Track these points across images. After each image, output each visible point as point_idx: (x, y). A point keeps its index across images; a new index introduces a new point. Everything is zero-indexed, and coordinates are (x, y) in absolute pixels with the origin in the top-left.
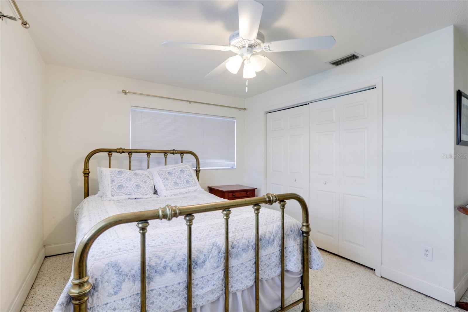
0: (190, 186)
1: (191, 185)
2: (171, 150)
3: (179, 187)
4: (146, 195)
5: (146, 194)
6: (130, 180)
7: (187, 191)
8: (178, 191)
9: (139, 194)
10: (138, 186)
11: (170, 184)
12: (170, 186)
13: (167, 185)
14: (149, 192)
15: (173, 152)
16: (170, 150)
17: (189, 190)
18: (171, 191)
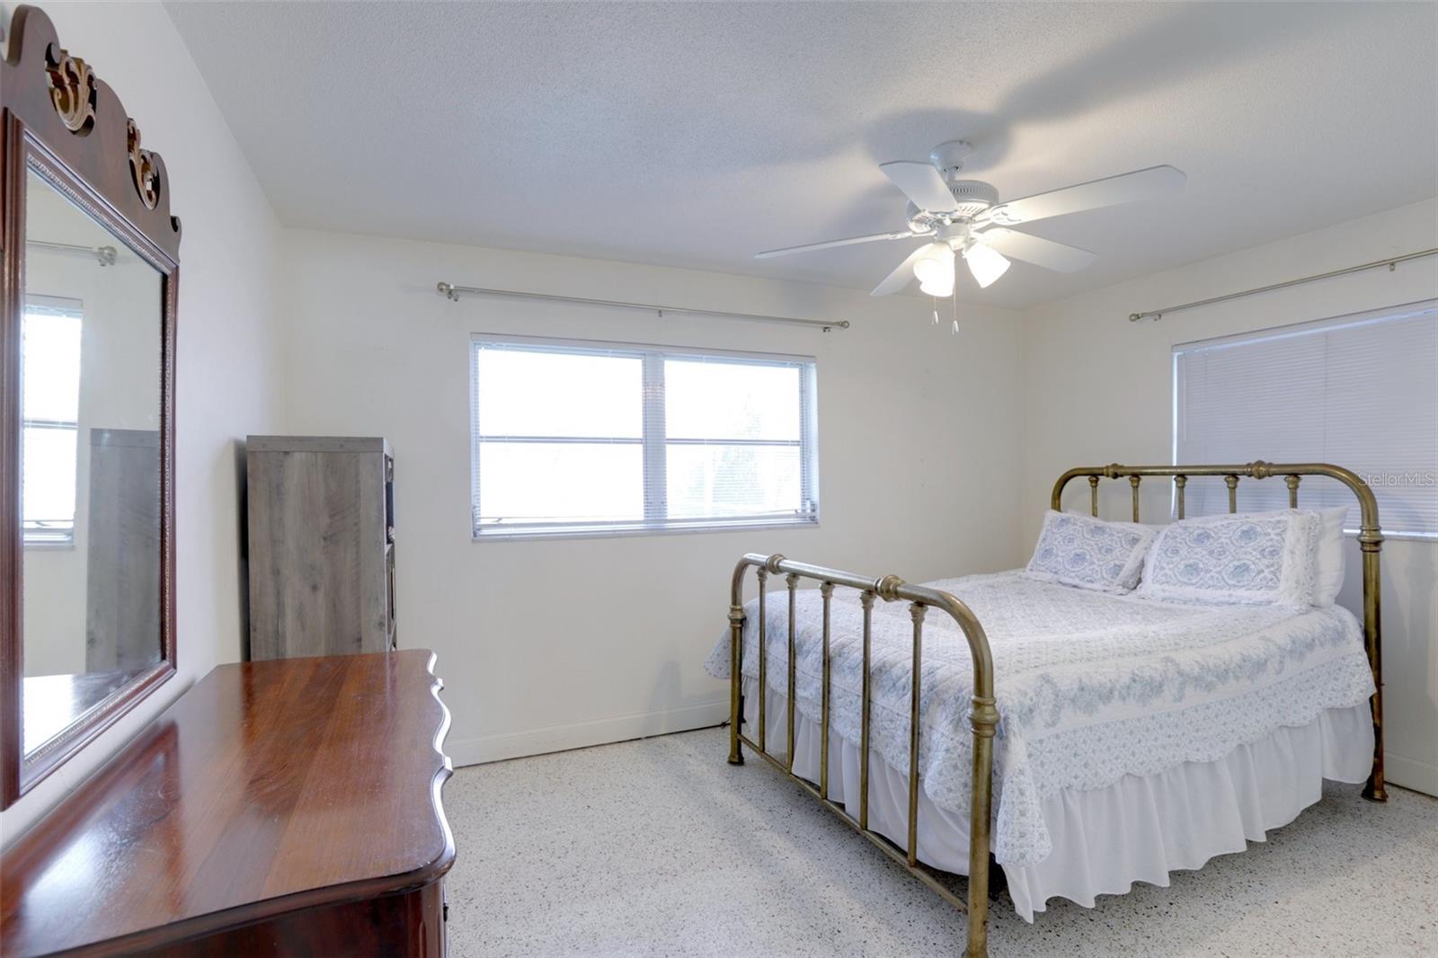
0: (1244, 586)
1: (1246, 582)
2: (1249, 465)
3: (1194, 581)
4: (1091, 581)
5: (1089, 579)
6: (1071, 540)
7: (1223, 599)
8: (1190, 592)
9: (1073, 574)
10: (1079, 558)
11: (1171, 566)
12: (1170, 573)
13: (1162, 568)
14: (1099, 576)
15: (1261, 471)
16: (1245, 463)
17: (1230, 596)
18: (1166, 587)
